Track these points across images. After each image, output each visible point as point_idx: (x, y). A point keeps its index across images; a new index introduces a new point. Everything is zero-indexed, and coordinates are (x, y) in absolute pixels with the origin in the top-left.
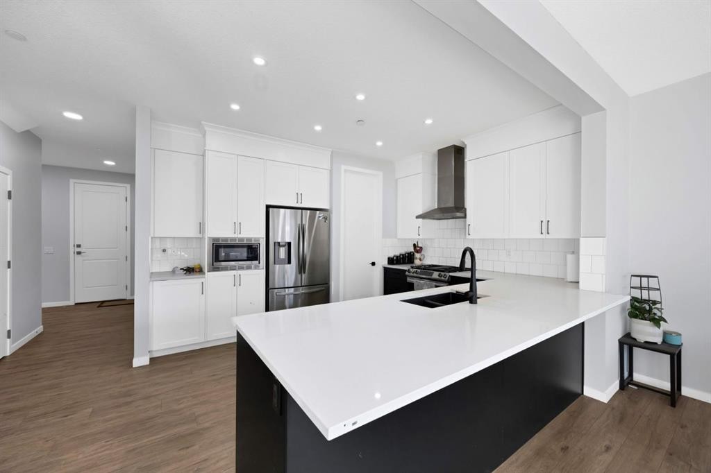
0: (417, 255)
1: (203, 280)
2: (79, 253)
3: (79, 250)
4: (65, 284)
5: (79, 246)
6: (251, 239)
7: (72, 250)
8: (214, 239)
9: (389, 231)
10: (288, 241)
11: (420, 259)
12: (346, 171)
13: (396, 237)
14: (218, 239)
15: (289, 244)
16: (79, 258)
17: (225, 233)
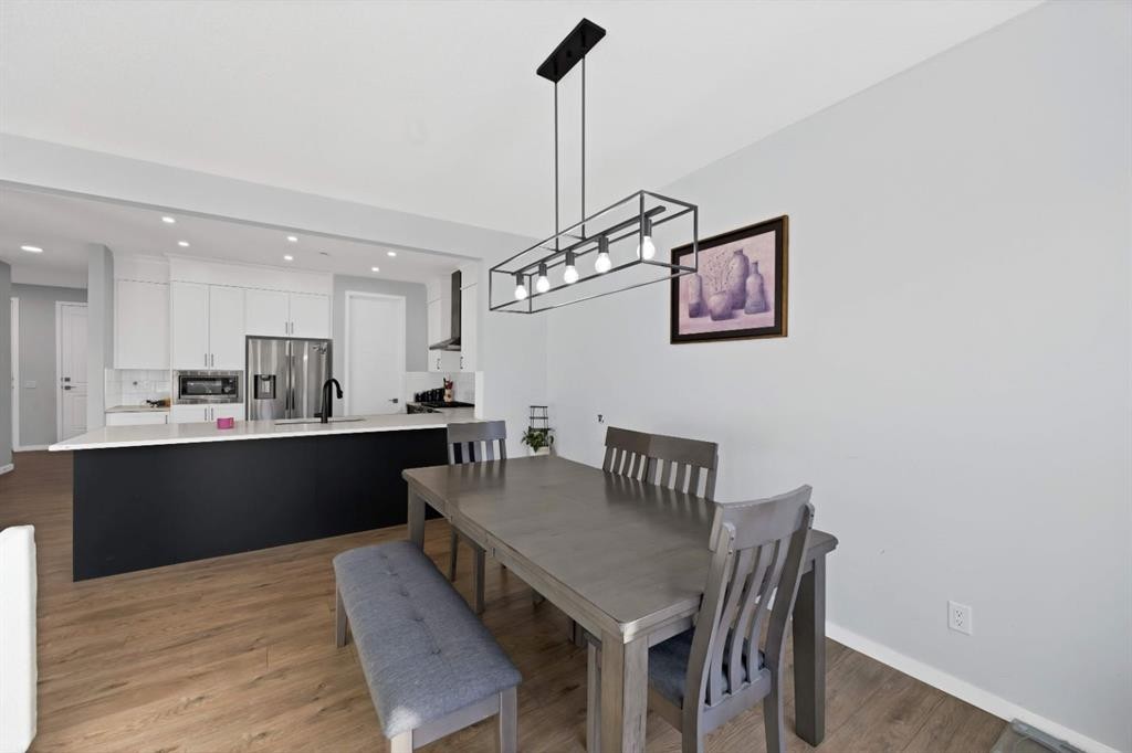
0: (447, 392)
1: (167, 413)
2: (68, 388)
3: (67, 384)
4: (46, 417)
5: (68, 380)
6: (226, 372)
7: (59, 384)
8: (181, 372)
9: (414, 363)
10: (273, 374)
11: (449, 396)
12: (351, 297)
13: (426, 370)
14: (186, 372)
15: (274, 377)
16: (66, 392)
17: (196, 365)
